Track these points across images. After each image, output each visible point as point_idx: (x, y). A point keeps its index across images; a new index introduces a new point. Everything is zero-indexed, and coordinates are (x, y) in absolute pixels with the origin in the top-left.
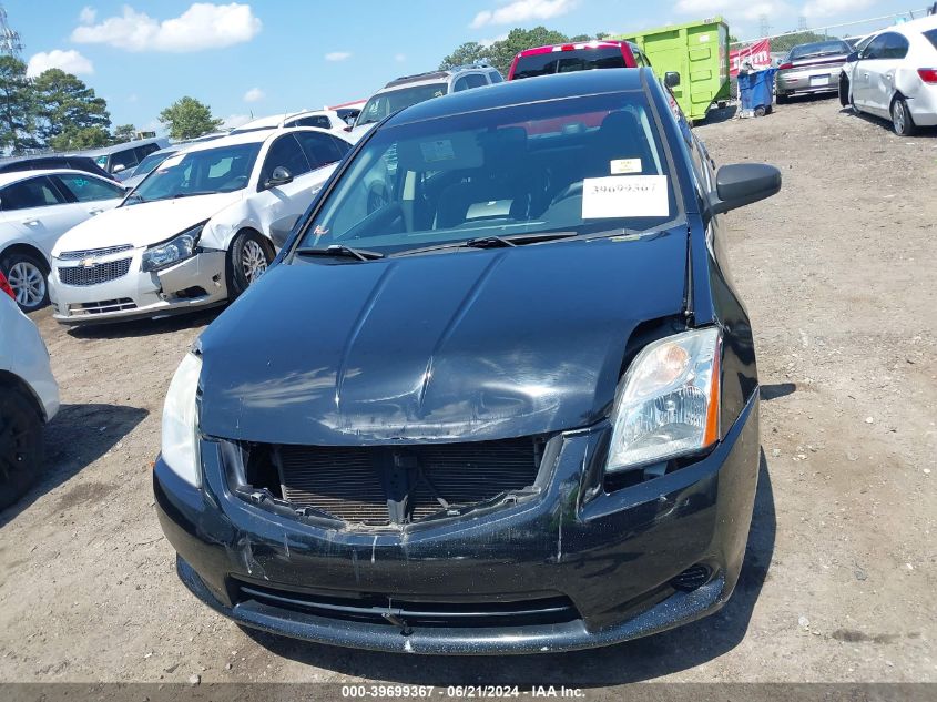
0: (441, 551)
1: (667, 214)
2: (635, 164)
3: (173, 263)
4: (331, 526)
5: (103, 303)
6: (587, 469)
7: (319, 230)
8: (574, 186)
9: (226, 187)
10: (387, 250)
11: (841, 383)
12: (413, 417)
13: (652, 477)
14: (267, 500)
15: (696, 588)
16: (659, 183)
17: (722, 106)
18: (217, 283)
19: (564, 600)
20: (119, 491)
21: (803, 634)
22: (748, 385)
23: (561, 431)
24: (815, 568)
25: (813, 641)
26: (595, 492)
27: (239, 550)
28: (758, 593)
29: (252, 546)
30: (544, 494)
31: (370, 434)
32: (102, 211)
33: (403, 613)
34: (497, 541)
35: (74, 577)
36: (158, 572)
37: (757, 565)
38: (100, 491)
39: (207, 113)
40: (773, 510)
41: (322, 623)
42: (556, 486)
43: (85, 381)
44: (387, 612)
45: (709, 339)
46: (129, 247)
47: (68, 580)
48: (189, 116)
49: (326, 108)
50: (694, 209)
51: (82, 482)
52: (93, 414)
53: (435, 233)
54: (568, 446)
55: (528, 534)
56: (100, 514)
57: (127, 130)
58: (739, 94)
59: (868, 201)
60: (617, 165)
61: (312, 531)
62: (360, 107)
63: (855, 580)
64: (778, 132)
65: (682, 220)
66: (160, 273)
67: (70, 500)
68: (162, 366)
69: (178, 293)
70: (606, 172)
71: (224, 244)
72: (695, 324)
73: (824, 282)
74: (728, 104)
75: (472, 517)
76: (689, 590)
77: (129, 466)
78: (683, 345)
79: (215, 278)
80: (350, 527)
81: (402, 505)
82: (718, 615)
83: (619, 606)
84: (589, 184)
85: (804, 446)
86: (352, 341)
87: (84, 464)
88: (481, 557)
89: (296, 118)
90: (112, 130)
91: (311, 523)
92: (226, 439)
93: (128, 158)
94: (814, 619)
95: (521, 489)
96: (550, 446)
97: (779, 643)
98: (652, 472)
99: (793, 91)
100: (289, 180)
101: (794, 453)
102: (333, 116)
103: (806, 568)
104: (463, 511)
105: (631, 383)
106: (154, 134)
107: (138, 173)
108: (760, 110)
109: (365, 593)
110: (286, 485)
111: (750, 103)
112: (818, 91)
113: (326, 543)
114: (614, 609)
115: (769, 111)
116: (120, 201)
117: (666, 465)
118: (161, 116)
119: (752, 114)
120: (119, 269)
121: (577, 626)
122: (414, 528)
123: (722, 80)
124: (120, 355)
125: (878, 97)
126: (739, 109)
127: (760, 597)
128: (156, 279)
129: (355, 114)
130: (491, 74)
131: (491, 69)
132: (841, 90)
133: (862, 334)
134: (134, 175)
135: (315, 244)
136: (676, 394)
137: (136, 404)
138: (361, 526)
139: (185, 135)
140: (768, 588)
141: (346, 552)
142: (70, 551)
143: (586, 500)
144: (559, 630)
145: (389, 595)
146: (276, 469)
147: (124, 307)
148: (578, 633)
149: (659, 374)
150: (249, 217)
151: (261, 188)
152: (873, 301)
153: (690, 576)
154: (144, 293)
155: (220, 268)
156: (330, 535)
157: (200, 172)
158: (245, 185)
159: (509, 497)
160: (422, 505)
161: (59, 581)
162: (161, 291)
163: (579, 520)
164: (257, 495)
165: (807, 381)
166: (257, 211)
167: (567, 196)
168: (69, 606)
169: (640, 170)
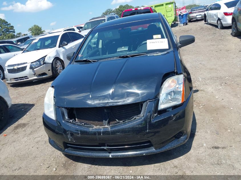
0: (118, 131)
1: (168, 48)
2: (159, 36)
3: (38, 67)
4: (90, 127)
5: (19, 78)
6: (154, 109)
7: (80, 55)
8: (143, 42)
9: (50, 47)
10: (98, 60)
11: (210, 89)
12: (110, 99)
13: (168, 111)
14: (74, 122)
15: (180, 137)
16: (165, 40)
17: (175, 23)
18: (50, 72)
19: (149, 142)
20: (29, 125)
21: (205, 148)
22: (191, 88)
23: (147, 101)
24: (206, 132)
25: (207, 149)
26: (156, 115)
27: (67, 135)
28: (193, 139)
29: (70, 133)
30: (143, 116)
31: (99, 104)
32: (17, 54)
33: (109, 148)
34: (133, 128)
35: (20, 146)
36: (42, 144)
37: (193, 132)
38: (24, 125)
39: (41, 29)
40: (196, 120)
41: (88, 152)
42: (146, 114)
43: (17, 98)
44: (105, 148)
45: (181, 77)
46: (26, 63)
47: (18, 147)
48: (36, 30)
49: (74, 26)
50: (175, 47)
51: (19, 123)
52: (20, 106)
53: (107, 55)
54: (149, 104)
55: (140, 126)
56: (25, 131)
57: (20, 34)
58: (179, 20)
59: (213, 45)
60: (155, 37)
61: (86, 129)
62: (83, 26)
63: (216, 134)
64: (189, 29)
65: (172, 49)
66: (35, 70)
67: (16, 128)
68: (37, 93)
69: (39, 74)
70: (152, 38)
71: (51, 61)
72: (177, 74)
73: (204, 65)
74: (176, 23)
75: (126, 123)
76: (179, 138)
77: (31, 118)
78: (175, 79)
79: (49, 70)
80: (95, 127)
81: (107, 122)
82: (184, 145)
83: (162, 142)
84: (148, 41)
85: (202, 104)
86: (93, 82)
87: (19, 119)
88: (128, 132)
89: (67, 29)
90: (16, 34)
91: (86, 127)
92: (62, 107)
93: (21, 41)
94: (207, 144)
95: (138, 115)
96: (144, 105)
97: (199, 150)
98: (169, 110)
99: (192, 19)
100: (67, 44)
101: (200, 106)
102: (75, 28)
103: (204, 133)
104: (123, 121)
105: (163, 88)
106: (27, 35)
107: (24, 45)
108: (184, 24)
109: (100, 143)
110: (77, 118)
111: (182, 22)
112: (199, 19)
113: (89, 131)
114: (161, 143)
115: (187, 24)
116: (22, 52)
117: (172, 108)
118: (28, 30)
119: (182, 25)
120: (24, 69)
121: (152, 148)
122: (112, 126)
123: (175, 16)
124: (25, 91)
125: (214, 20)
126: (179, 24)
127: (194, 140)
128: (33, 71)
129: (81, 28)
130: (116, 16)
131: (116, 15)
132: (204, 18)
133: (214, 77)
134: (23, 45)
135: (79, 59)
136: (173, 91)
137: (31, 103)
138: (98, 127)
139: (35, 35)
140: (195, 138)
141: (95, 133)
142: (18, 140)
143: (154, 117)
144: (147, 150)
145: (106, 143)
146: (74, 114)
147: (25, 79)
148: (153, 150)
149: (170, 86)
150: (57, 54)
151: (59, 47)
152: (216, 69)
153: (179, 135)
154: (30, 75)
155: (50, 68)
156: (91, 129)
157: (43, 44)
158: (55, 46)
159: (135, 117)
160: (112, 121)
161: (16, 148)
162: (35, 74)
163: (152, 122)
164: (71, 121)
165: (201, 89)
166: (59, 53)
167: (142, 45)
168: (20, 154)
169: (161, 38)
